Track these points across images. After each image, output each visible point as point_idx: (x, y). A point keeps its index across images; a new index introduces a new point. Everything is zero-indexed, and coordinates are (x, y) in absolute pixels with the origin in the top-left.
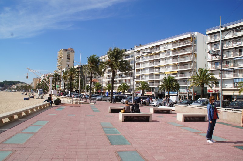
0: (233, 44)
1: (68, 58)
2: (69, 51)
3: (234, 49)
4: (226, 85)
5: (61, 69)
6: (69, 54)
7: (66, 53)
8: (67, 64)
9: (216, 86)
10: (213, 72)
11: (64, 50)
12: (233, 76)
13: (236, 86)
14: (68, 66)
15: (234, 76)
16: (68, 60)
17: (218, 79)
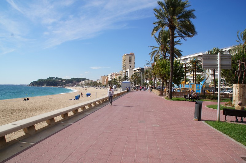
1: (130, 61)
2: (131, 55)
5: (125, 69)
6: (131, 57)
7: (128, 57)
8: (129, 65)
11: (127, 54)
14: (131, 67)
16: (130, 62)
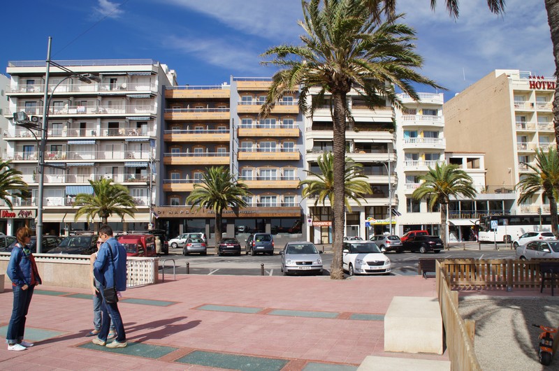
0: (69, 108)
3: (70, 121)
4: (48, 200)
9: (24, 201)
10: (19, 169)
12: (64, 181)
13: (71, 204)
15: (67, 181)
17: (29, 184)
